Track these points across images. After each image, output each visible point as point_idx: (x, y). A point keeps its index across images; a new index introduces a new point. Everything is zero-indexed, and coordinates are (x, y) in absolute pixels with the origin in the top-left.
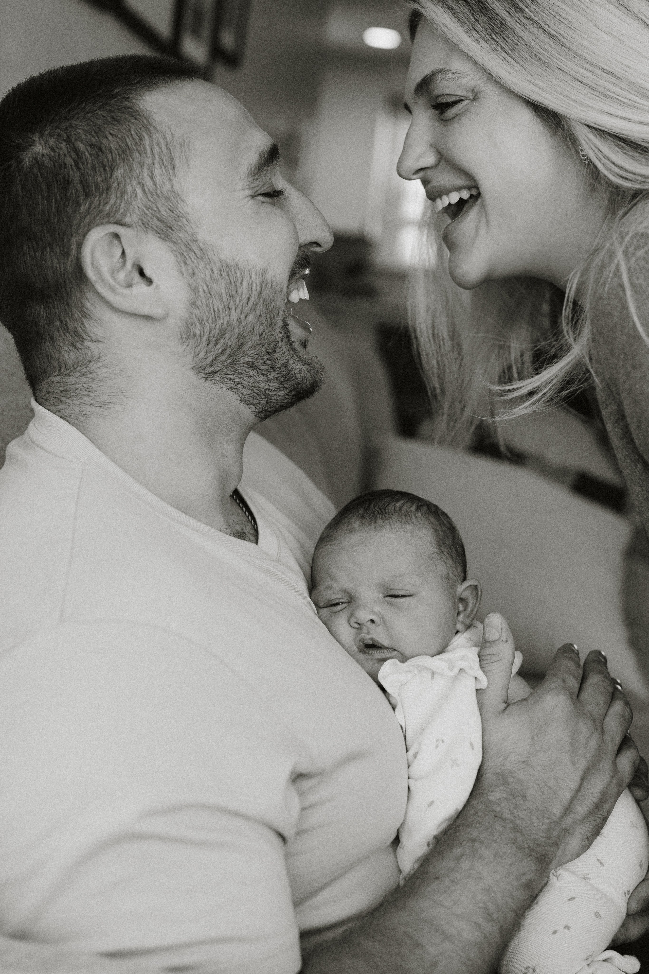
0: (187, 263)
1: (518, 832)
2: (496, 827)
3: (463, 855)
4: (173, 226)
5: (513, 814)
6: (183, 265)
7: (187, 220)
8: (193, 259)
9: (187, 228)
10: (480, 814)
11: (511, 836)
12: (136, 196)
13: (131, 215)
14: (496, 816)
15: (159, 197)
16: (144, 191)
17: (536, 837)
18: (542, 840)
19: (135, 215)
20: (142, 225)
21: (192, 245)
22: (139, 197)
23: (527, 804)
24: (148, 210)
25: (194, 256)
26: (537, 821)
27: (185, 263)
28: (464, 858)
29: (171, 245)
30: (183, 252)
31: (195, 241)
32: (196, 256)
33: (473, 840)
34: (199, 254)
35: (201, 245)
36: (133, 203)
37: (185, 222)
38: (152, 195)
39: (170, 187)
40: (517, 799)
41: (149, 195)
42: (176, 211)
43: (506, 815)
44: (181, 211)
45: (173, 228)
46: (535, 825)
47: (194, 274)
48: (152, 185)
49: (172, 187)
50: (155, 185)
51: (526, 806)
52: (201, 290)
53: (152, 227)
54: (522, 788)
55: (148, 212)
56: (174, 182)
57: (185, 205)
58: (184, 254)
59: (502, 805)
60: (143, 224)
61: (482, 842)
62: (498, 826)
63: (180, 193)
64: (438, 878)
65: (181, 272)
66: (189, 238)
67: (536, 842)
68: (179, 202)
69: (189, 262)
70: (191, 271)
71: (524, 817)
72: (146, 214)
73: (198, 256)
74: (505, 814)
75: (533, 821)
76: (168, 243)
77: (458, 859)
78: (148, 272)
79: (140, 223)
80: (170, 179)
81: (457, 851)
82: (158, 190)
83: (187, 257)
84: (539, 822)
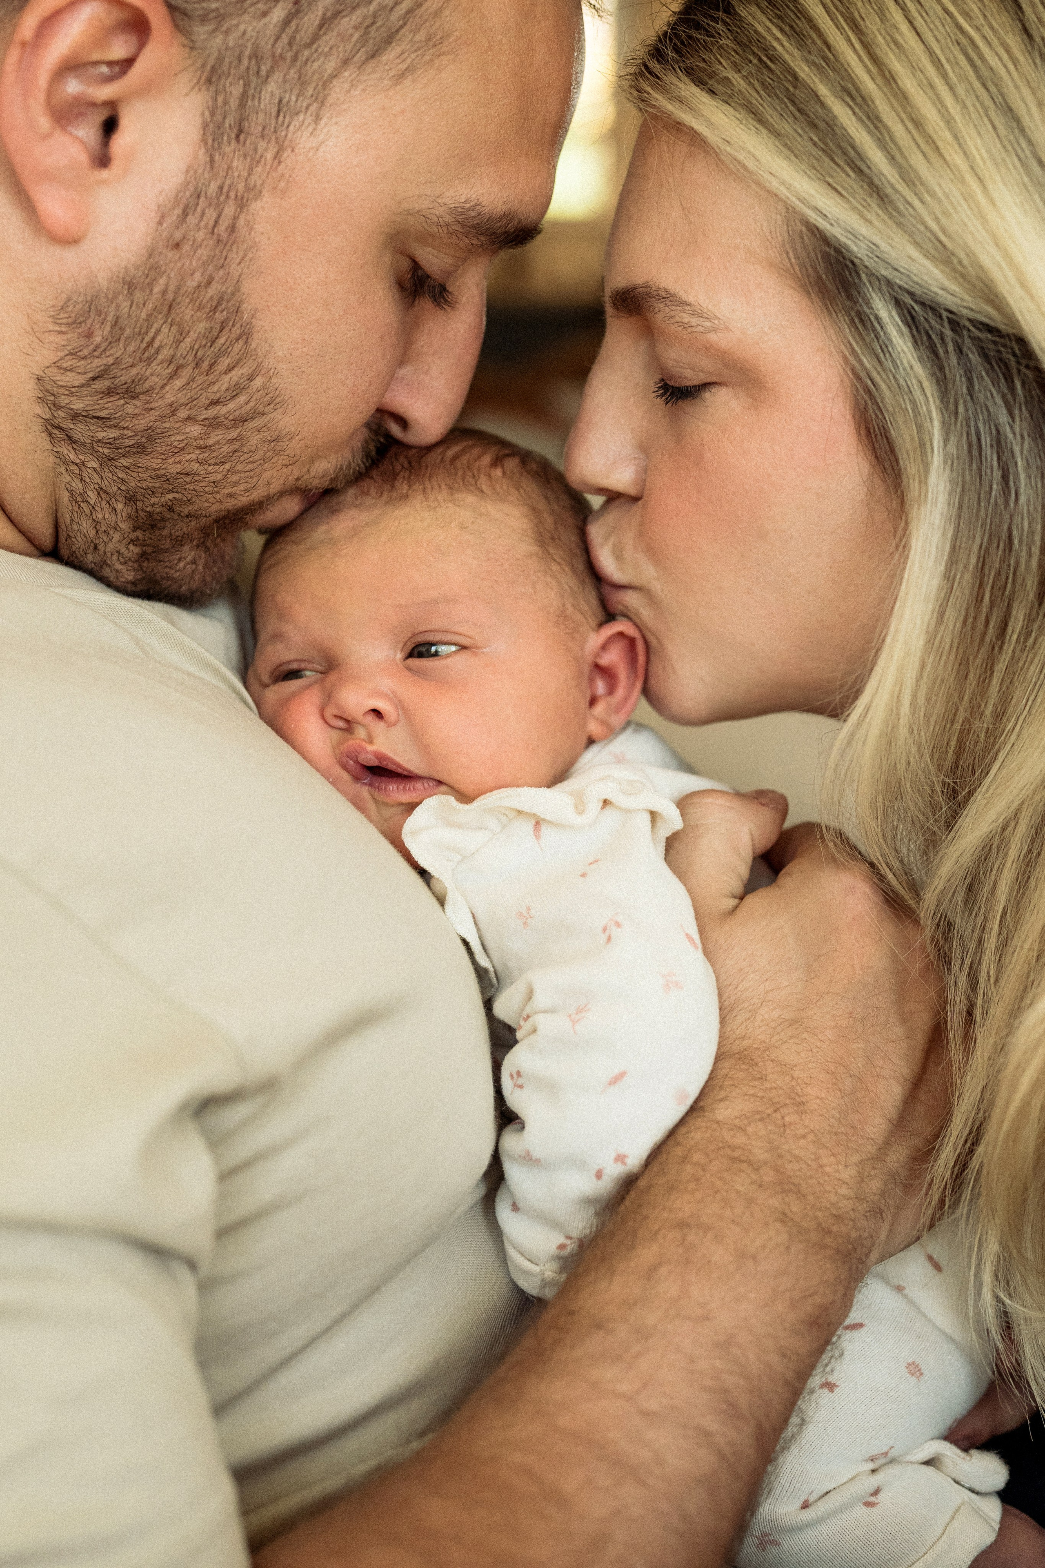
0: (188, 219)
1: (791, 1191)
2: (738, 1186)
3: (660, 1264)
4: (248, 134)
5: (777, 1148)
6: (178, 211)
7: (277, 156)
8: (203, 224)
9: (259, 169)
10: (697, 1157)
11: (775, 1202)
12: (265, 14)
13: (214, 30)
14: (735, 1160)
15: (295, 59)
16: (286, 22)
17: (833, 1198)
18: (845, 1205)
19: (219, 39)
20: (208, 68)
21: (231, 202)
22: (266, 20)
23: (807, 1123)
24: (250, 58)
25: (211, 223)
26: (832, 1159)
27: (185, 214)
28: (664, 1270)
29: (202, 157)
30: (203, 194)
31: (242, 204)
32: (214, 227)
33: (682, 1225)
34: (222, 228)
35: (241, 222)
36: (246, 17)
37: (269, 156)
38: (290, 44)
39: (329, 72)
40: (785, 1111)
41: (285, 39)
42: (284, 117)
43: (760, 1153)
44: (291, 128)
45: (242, 137)
46: (827, 1169)
47: (177, 246)
48: (311, 31)
49: (334, 76)
50: (315, 38)
51: (806, 1127)
52: (162, 281)
53: (217, 93)
54: (794, 1083)
55: (245, 62)
56: (346, 74)
57: (311, 129)
58: (202, 199)
59: (750, 1130)
60: (214, 69)
61: (707, 1228)
62: (742, 1183)
63: (330, 100)
64: (599, 1326)
65: (163, 216)
66: (241, 186)
67: (834, 1212)
68: (309, 113)
69: (192, 220)
70: (178, 235)
71: (802, 1154)
72: (240, 60)
73: (216, 230)
74: (756, 1151)
75: (824, 1161)
76: (202, 151)
77: (651, 1272)
78: (121, 141)
79: (211, 61)
80: (346, 62)
81: (646, 1254)
82: (306, 53)
83: (199, 209)
84: (838, 1163)
